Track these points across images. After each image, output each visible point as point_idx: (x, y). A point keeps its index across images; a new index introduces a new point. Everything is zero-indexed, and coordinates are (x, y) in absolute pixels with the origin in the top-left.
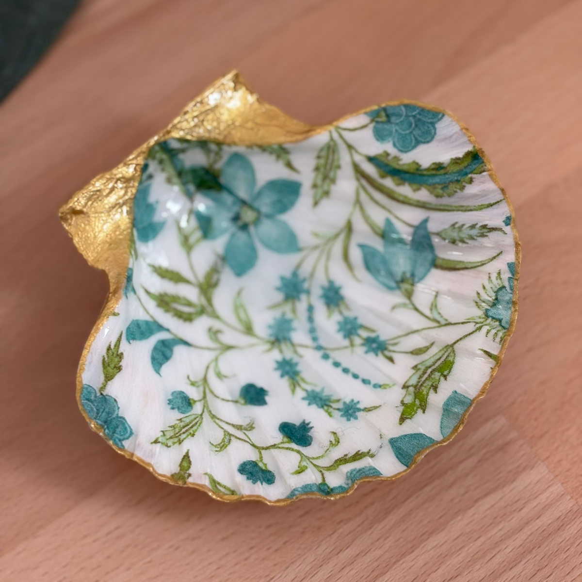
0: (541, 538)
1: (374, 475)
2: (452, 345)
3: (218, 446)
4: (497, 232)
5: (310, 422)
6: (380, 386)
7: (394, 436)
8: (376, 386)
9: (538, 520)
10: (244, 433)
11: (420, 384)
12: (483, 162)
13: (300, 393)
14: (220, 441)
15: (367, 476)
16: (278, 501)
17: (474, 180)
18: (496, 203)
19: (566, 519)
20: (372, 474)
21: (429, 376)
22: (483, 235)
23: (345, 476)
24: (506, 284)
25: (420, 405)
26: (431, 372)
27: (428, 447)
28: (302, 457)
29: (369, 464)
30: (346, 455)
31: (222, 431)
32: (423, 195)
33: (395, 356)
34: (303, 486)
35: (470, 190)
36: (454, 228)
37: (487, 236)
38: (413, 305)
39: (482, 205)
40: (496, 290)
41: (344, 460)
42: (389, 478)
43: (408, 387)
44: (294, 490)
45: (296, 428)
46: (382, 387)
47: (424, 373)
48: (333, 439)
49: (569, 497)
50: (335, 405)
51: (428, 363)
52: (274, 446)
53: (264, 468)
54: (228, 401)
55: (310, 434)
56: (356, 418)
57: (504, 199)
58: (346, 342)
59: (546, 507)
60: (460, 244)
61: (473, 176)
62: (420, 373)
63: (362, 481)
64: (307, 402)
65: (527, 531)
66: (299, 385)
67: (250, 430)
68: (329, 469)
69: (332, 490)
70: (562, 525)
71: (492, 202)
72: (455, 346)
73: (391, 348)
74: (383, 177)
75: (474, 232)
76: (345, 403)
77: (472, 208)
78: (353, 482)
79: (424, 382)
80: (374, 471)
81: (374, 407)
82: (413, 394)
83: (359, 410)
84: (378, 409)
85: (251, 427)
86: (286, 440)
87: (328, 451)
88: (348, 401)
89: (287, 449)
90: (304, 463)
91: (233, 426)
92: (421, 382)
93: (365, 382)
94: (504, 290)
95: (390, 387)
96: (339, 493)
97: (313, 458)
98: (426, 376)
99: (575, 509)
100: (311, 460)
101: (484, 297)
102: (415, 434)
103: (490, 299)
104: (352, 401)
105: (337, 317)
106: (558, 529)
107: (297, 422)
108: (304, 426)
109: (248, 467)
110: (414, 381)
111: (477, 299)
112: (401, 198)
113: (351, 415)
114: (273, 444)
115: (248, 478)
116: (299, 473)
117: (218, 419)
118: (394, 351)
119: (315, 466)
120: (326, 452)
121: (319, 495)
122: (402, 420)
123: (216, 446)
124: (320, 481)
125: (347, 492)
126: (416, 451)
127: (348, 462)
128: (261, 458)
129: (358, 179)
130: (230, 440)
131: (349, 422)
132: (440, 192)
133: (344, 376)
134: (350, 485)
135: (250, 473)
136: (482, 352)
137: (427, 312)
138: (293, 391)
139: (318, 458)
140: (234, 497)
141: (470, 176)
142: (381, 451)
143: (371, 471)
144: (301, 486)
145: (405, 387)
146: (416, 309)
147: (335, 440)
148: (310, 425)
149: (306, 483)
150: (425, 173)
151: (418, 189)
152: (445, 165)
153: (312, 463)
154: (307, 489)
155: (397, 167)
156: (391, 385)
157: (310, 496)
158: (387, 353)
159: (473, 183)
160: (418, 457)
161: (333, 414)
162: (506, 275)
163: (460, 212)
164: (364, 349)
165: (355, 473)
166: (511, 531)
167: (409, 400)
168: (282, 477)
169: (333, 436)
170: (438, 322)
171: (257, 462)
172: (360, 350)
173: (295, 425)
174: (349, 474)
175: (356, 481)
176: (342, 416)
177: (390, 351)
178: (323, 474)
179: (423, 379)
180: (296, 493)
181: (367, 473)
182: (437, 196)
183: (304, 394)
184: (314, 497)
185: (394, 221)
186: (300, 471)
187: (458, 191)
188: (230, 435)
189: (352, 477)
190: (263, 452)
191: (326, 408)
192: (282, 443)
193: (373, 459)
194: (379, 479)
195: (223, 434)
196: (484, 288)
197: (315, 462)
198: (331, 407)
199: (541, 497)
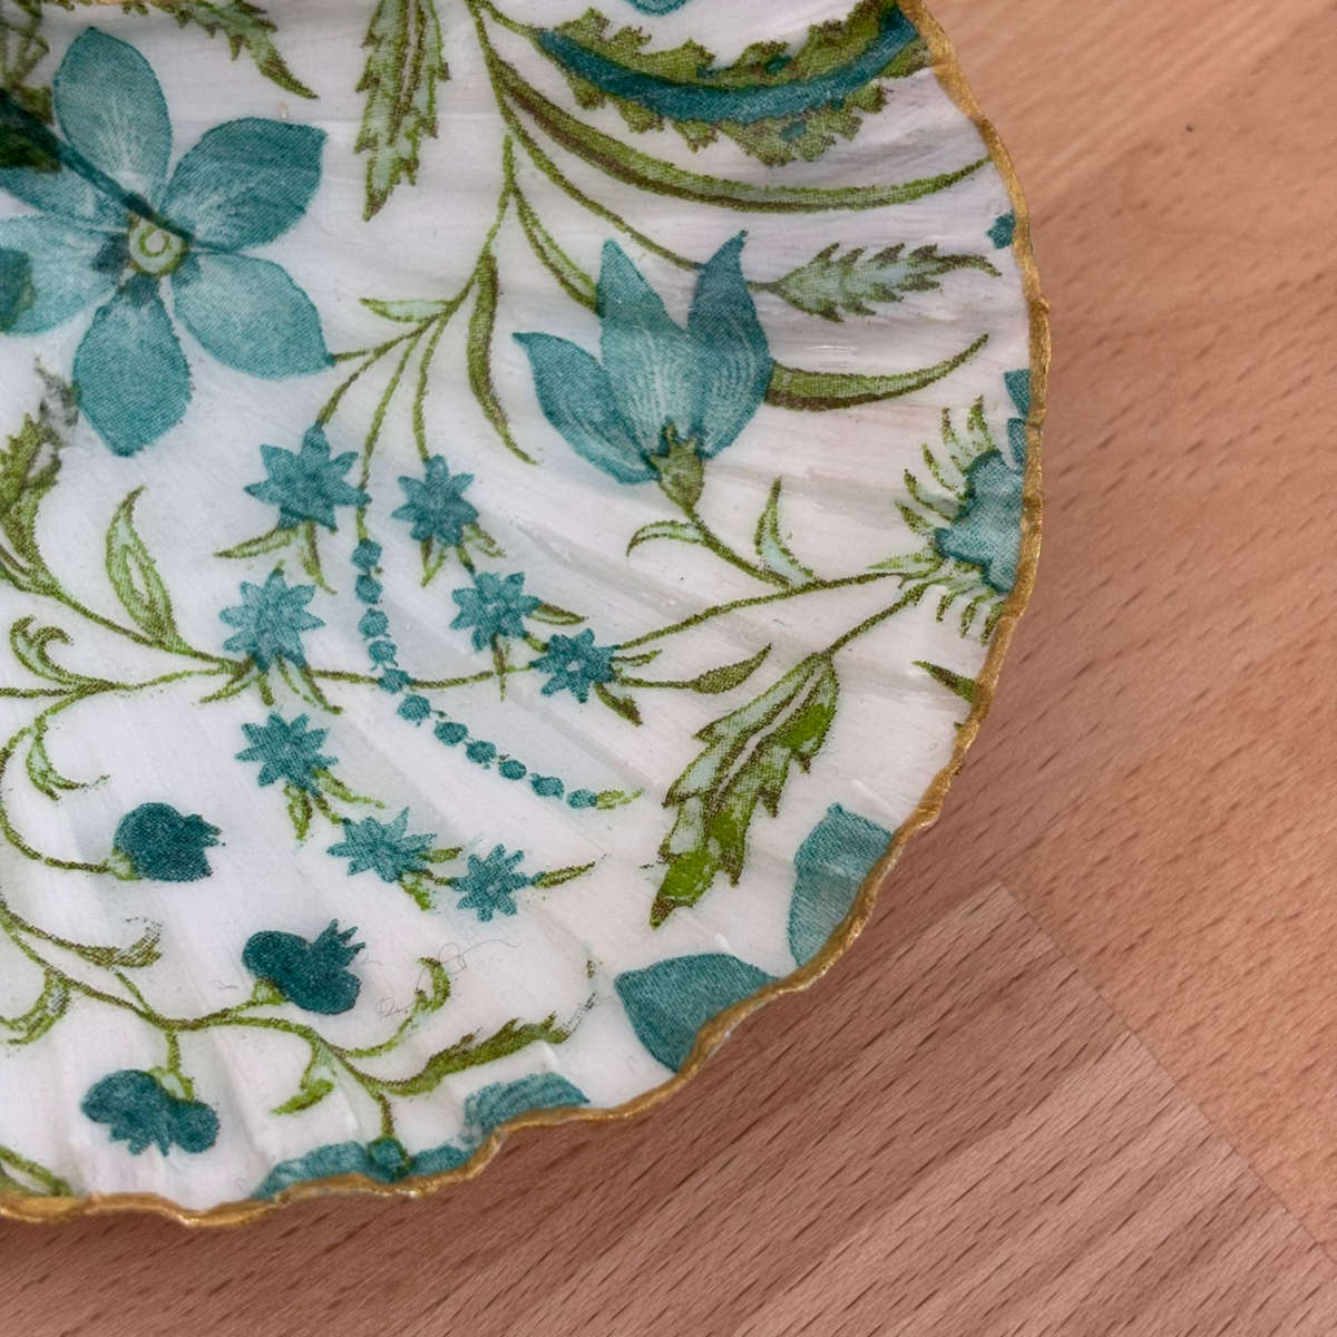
0: (1135, 1291)
1: (559, 1106)
2: (827, 655)
3: (21, 1024)
4: (968, 270)
5: (354, 929)
6: (593, 801)
7: (633, 968)
8: (576, 800)
9: (1124, 1232)
10: (119, 975)
11: (721, 788)
12: (917, 36)
13: (325, 832)
14: (32, 1007)
15: (534, 1111)
16: (222, 1210)
17: (888, 97)
18: (963, 173)
19: (1216, 1225)
20: (552, 1100)
21: (753, 759)
22: (921, 284)
23: (461, 1114)
24: (1003, 442)
25: (723, 856)
26: (759, 746)
27: (745, 1001)
28: (316, 1052)
29: (544, 1066)
30: (468, 1039)
31: (38, 973)
32: (724, 157)
33: (642, 698)
34: (311, 1153)
35: (880, 130)
36: (829, 265)
37: (934, 285)
38: (700, 527)
39: (918, 183)
40: (967, 463)
41: (458, 1057)
42: (609, 1111)
43: (683, 799)
44: (278, 1169)
45: (302, 952)
46: (600, 804)
47: (737, 750)
48: (426, 983)
49: (1225, 1149)
50: (440, 870)
51: (750, 719)
52: (222, 1017)
53: (181, 1094)
54: (72, 866)
55: (350, 969)
56: (511, 910)
57: (989, 159)
58: (485, 660)
59: (1152, 1185)
60: (851, 318)
61: (886, 83)
62: (722, 750)
63: (516, 1127)
64: (344, 863)
65: (1089, 1268)
66: (324, 807)
67: (143, 965)
68: (409, 1087)
69: (415, 1162)
70: (1207, 1243)
71: (950, 170)
72: (838, 658)
73: (629, 672)
74: (588, 102)
75: (895, 273)
76: (473, 859)
77: (884, 195)
78: (488, 1131)
79: (736, 780)
80: (559, 1090)
81: (571, 869)
82: (698, 822)
83: (521, 882)
84: (583, 878)
85: (147, 954)
86: (265, 992)
87: (408, 1028)
88: (483, 851)
89: (268, 1023)
90: (322, 1073)
91: (81, 950)
92: (726, 782)
93: (540, 785)
94: (994, 463)
95: (626, 802)
96: (437, 1174)
97: (359, 1053)
98: (742, 759)
99: (1247, 1187)
100: (349, 1060)
101: (931, 487)
102: (702, 957)
103: (951, 495)
104: (500, 851)
105: (453, 577)
106: (1193, 1259)
107: (311, 933)
108: (332, 943)
109: (121, 1094)
110: (701, 779)
111: (908, 500)
112: (651, 174)
113: (494, 902)
114: (217, 1010)
115: (116, 1135)
116: (302, 1107)
117: (30, 930)
118: (638, 683)
119: (363, 1079)
120: (401, 1029)
121: (364, 1185)
122: (662, 909)
123: (13, 1025)
124: (373, 1131)
125: (466, 1169)
126: (704, 1017)
127: (472, 1063)
128: (175, 1061)
129: (508, 114)
130: (65, 1001)
131: (486, 924)
132: (779, 144)
133: (474, 769)
134: (477, 1145)
135: (127, 1114)
136: (926, 673)
137: (746, 550)
138: (302, 829)
139: (374, 1051)
140: (62, 1205)
141: (874, 83)
142: (590, 1017)
143: (550, 1092)
144: (301, 1154)
145: (674, 799)
146: (711, 542)
147: (436, 986)
148: (355, 940)
149: (323, 1144)
150: (727, 81)
151: (707, 140)
152: (791, 52)
153: (351, 1069)
154: (323, 1164)
155: (635, 66)
156: (628, 794)
157: (333, 1190)
158: (614, 689)
159: (886, 110)
160: (709, 1035)
161: (433, 898)
162: (1001, 413)
163: (846, 212)
164: (541, 678)
165: (493, 1099)
166: (1038, 1270)
167: (686, 841)
168: (241, 1122)
169: (428, 973)
170: (783, 580)
171: (157, 1075)
172: (528, 683)
173: (302, 941)
174: (473, 1104)
175: (497, 1129)
176: (463, 904)
177: (625, 682)
178: (386, 1108)
179: (735, 769)
180: (286, 1178)
181: (533, 1099)
182: (769, 161)
183: (337, 835)
184: (345, 1190)
185: (633, 250)
186: (308, 1098)
187: (837, 136)
188: (68, 983)
189: (482, 1114)
190: (184, 1038)
191: (408, 879)
192: (251, 1004)
193: (562, 1047)
194: (576, 1117)
195: (41, 979)
196: (929, 458)
197: (362, 1065)
198: (429, 875)
199: (1132, 1151)
